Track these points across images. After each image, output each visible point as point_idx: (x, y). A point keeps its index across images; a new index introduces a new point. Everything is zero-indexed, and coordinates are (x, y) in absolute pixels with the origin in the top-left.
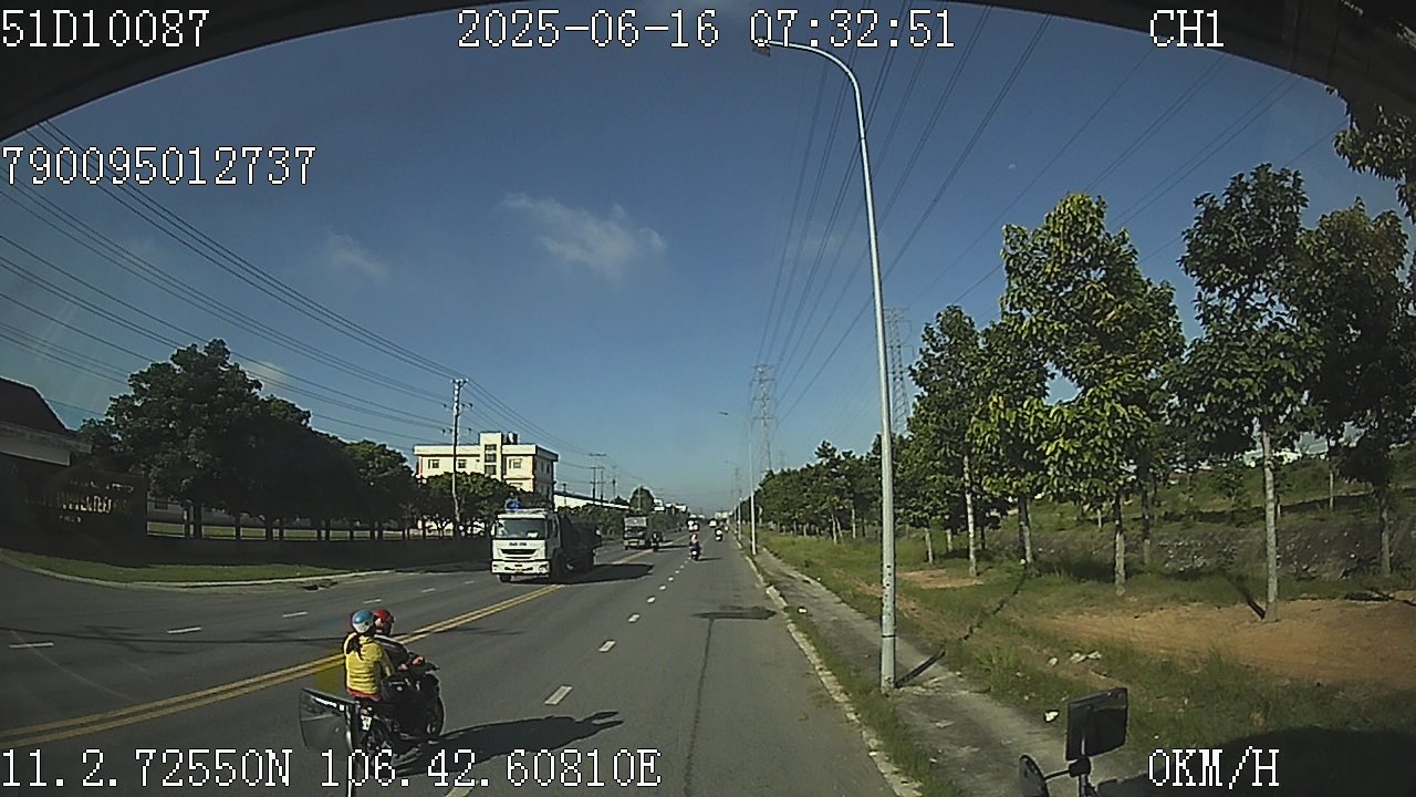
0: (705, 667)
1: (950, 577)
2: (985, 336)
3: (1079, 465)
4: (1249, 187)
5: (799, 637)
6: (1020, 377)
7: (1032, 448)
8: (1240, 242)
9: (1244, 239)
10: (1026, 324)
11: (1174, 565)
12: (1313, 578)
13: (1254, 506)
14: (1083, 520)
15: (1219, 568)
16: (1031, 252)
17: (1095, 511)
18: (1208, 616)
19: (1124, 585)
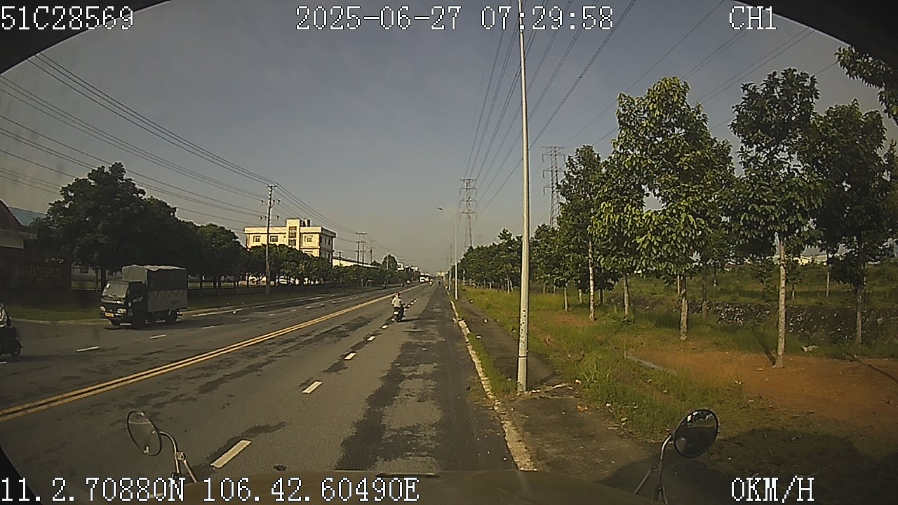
1: (578, 320)
4: (780, 82)
5: (473, 354)
6: (626, 194)
7: (629, 240)
19: (686, 333)
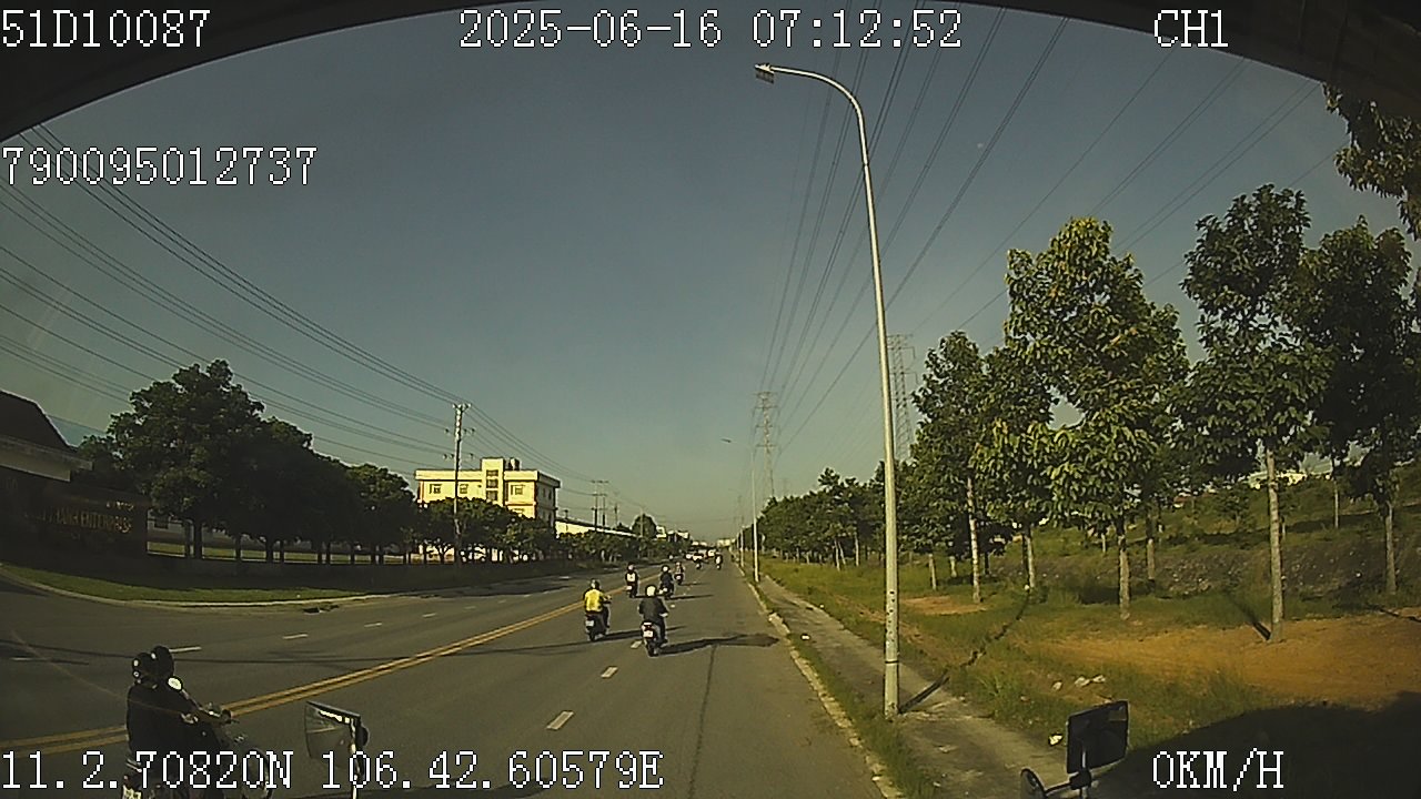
0: (707, 693)
1: (954, 603)
2: (988, 362)
3: (1084, 490)
4: (1252, 209)
5: (801, 663)
6: (1023, 403)
7: (1036, 473)
8: (1242, 264)
9: (1246, 260)
10: (1030, 348)
11: (1178, 588)
12: (1320, 598)
13: (1258, 528)
14: (1089, 546)
15: (1224, 591)
16: (1035, 276)
17: (1099, 537)
18: (1214, 638)
19: (1129, 609)
